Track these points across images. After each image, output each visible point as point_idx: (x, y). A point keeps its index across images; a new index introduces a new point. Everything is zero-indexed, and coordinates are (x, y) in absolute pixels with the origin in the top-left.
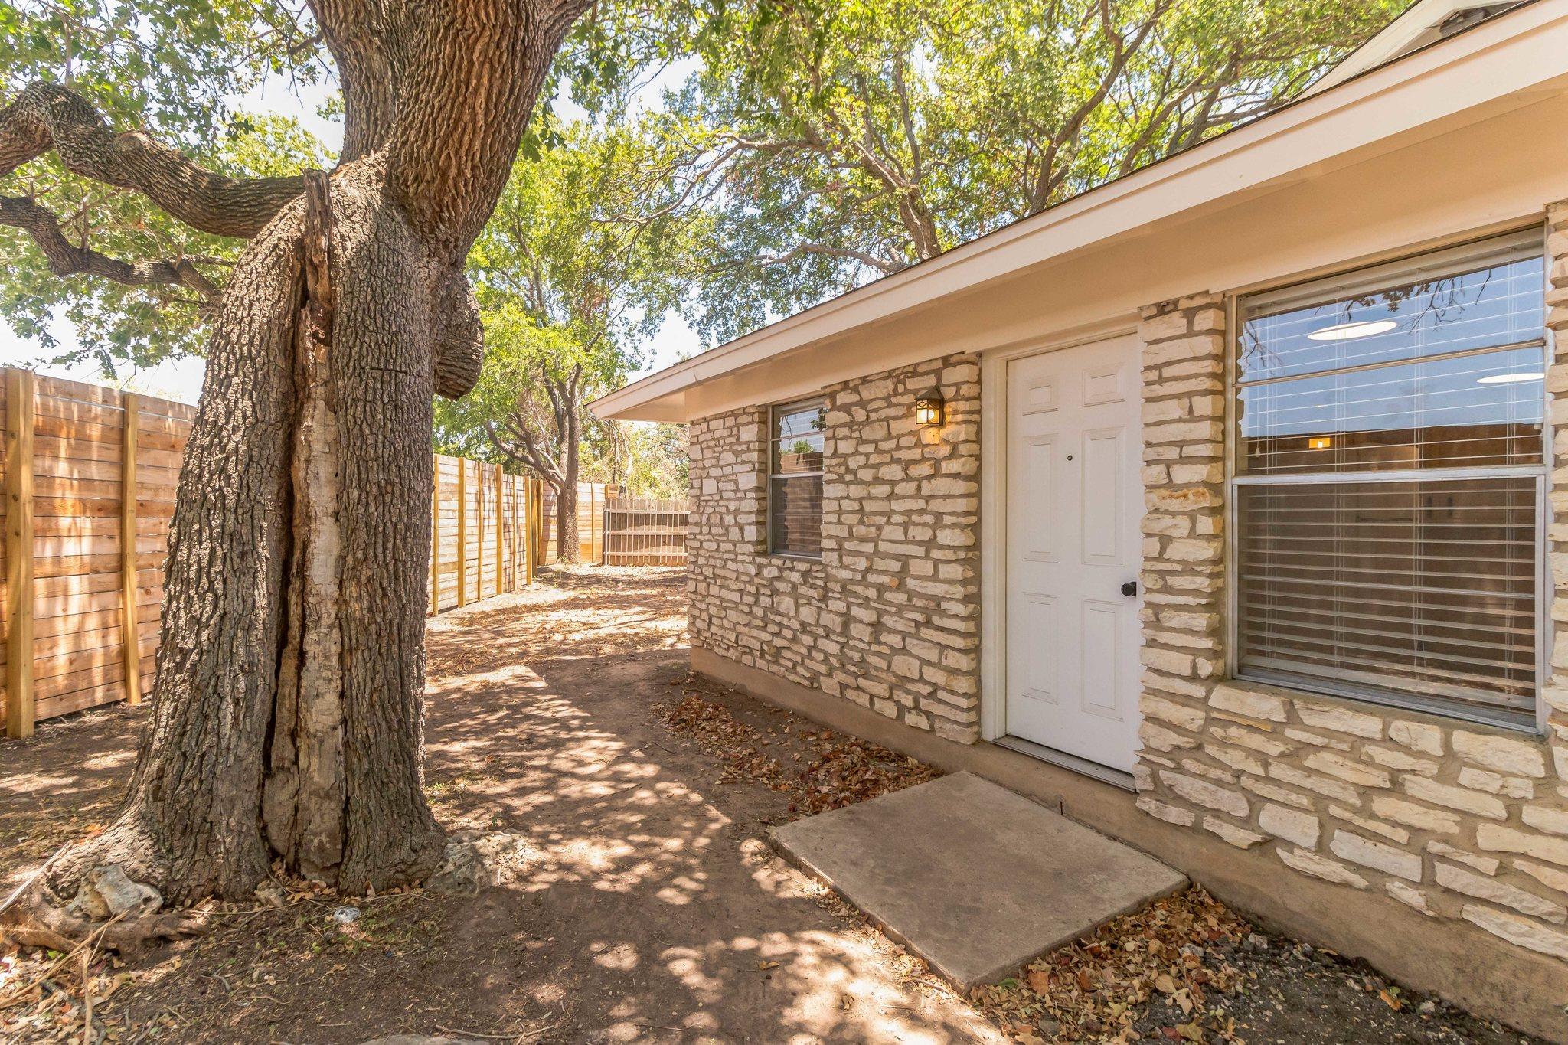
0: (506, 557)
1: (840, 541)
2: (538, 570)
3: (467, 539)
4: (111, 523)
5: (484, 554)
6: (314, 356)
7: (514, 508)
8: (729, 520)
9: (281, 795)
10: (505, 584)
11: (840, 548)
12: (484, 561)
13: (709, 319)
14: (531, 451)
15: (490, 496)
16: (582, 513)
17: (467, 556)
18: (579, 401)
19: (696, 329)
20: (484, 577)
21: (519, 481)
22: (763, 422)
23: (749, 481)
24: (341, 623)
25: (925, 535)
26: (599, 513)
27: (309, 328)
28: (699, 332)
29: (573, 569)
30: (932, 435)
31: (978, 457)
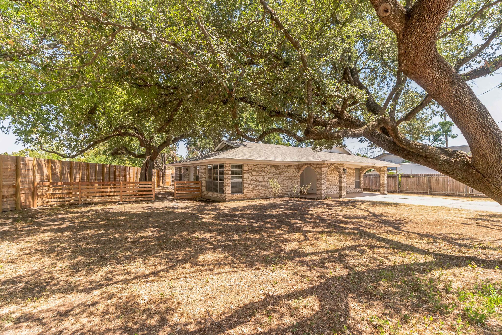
1: (183, 178)
8: (177, 177)
16: (167, 176)
22: (179, 168)
23: (178, 174)
25: (187, 178)
26: (170, 176)
29: (165, 186)
30: (187, 171)
31: (189, 173)
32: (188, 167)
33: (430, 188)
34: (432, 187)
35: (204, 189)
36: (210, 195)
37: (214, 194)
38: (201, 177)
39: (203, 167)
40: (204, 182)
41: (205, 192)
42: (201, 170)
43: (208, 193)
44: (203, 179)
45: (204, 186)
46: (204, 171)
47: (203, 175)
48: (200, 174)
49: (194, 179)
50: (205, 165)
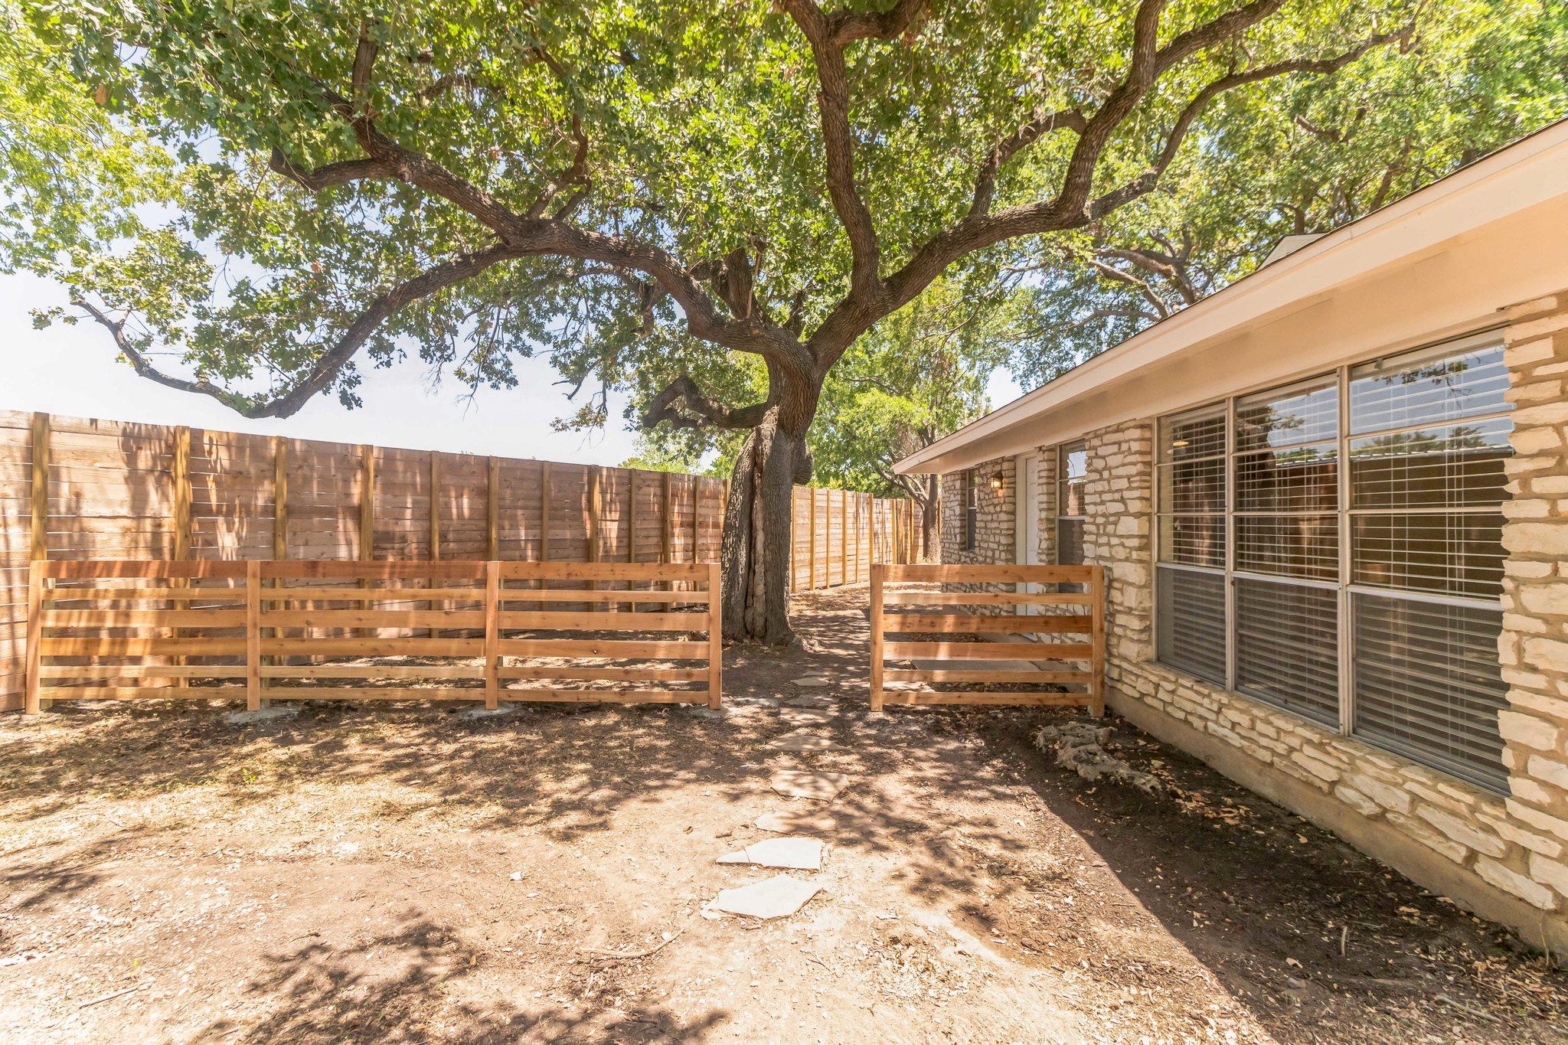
0: (876, 554)
1: (980, 542)
4: (690, 530)
5: (860, 552)
6: (758, 481)
7: (883, 522)
8: (952, 531)
9: (749, 613)
11: (980, 546)
12: (860, 557)
13: (1029, 373)
15: (864, 515)
17: (848, 553)
21: (888, 502)
22: (963, 479)
23: (958, 511)
24: (765, 562)
25: (998, 539)
27: (757, 474)
30: (1001, 493)
31: (1014, 504)
32: (1006, 465)
35: (1132, 640)
36: (1201, 717)
37: (1260, 726)
38: (1105, 534)
39: (1119, 443)
40: (1133, 573)
41: (1137, 665)
42: (1106, 474)
43: (1181, 691)
44: (1123, 545)
45: (1129, 611)
46: (1129, 477)
47: (1118, 514)
48: (1095, 504)
49: (1044, 545)
50: (1142, 427)
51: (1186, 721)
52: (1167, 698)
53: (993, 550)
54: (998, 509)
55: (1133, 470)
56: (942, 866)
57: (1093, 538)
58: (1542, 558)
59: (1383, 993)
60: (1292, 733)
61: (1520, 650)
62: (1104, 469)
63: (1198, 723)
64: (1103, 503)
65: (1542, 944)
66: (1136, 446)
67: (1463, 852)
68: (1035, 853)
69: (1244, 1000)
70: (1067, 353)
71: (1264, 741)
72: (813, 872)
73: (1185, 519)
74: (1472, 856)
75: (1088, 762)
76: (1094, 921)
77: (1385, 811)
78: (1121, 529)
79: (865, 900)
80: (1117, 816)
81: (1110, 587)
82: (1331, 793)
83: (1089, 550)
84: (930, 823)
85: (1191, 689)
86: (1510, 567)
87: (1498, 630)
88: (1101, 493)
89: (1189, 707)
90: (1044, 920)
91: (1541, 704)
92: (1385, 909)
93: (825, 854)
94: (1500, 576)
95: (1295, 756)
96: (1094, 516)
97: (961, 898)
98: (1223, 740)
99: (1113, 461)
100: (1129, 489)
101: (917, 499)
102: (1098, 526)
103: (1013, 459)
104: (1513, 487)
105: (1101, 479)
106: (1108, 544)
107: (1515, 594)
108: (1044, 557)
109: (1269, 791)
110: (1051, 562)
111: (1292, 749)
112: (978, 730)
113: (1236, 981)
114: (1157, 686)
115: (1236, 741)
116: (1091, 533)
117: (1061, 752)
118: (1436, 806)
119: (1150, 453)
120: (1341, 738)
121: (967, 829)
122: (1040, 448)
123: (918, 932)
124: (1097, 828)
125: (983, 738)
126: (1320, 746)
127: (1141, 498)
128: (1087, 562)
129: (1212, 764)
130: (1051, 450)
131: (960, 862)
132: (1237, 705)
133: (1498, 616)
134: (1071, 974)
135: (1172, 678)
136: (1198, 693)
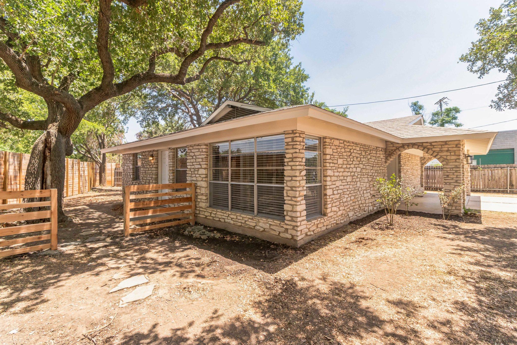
0: (81, 184)
1: (143, 177)
2: (93, 189)
3: (69, 179)
5: (74, 183)
7: (84, 171)
8: (128, 174)
10: (80, 191)
11: (143, 179)
12: (74, 185)
13: (143, 121)
14: (90, 154)
15: (76, 167)
16: (108, 172)
17: (69, 184)
18: (106, 140)
19: (139, 123)
20: (74, 189)
21: (86, 163)
22: (134, 156)
23: (131, 167)
25: (151, 176)
26: (113, 172)
27: (47, 151)
28: (140, 124)
29: (104, 188)
30: (152, 161)
31: (158, 165)
32: (154, 153)
33: (512, 185)
34: (514, 183)
35: (203, 202)
36: (223, 219)
37: (239, 218)
38: (194, 174)
39: (199, 149)
40: (204, 184)
41: (205, 209)
42: (194, 157)
43: (218, 213)
44: (200, 177)
45: (202, 194)
46: (202, 158)
47: (199, 168)
48: (191, 165)
49: (171, 177)
50: (206, 145)
51: (219, 221)
52: (214, 216)
53: (149, 180)
54: (151, 166)
55: (203, 157)
56: (183, 269)
57: (190, 175)
58: (290, 176)
59: (276, 259)
60: (246, 217)
61: (287, 193)
62: (194, 156)
63: (222, 220)
64: (193, 165)
65: (290, 245)
66: (204, 150)
67: (278, 233)
68: (203, 258)
69: (259, 269)
70: (156, 117)
71: (239, 221)
72: (147, 283)
73: (217, 170)
74: (280, 233)
75: (204, 234)
76: (225, 267)
77: (265, 229)
78: (200, 172)
79: (169, 283)
80: (216, 245)
81: (196, 188)
82: (254, 228)
83: (188, 178)
84: (172, 260)
85: (221, 212)
86: (285, 178)
87: (283, 191)
88: (192, 162)
89: (220, 217)
90: (215, 271)
91: (290, 202)
92: (269, 247)
93: (147, 277)
94: (283, 180)
95: (247, 223)
96: (190, 169)
97: (193, 274)
98: (229, 223)
99: (196, 154)
100: (202, 161)
101: (96, 162)
102: (192, 172)
103: (157, 151)
104: (286, 164)
105: (193, 158)
106: (195, 177)
107: (286, 183)
108: (171, 181)
109: (240, 232)
110: (173, 183)
111: (246, 221)
112: (164, 235)
113: (256, 267)
114: (211, 213)
115: (232, 222)
116: (189, 174)
117: (194, 235)
118: (274, 225)
119: (208, 152)
120: (256, 216)
121: (184, 259)
122: (170, 148)
123: (190, 284)
124: (214, 248)
125: (167, 236)
126: (252, 219)
127: (206, 164)
128: (188, 182)
129: (226, 229)
130: (173, 149)
131: (188, 267)
132: (233, 214)
133: (283, 188)
134: (228, 278)
135: (215, 210)
136: (222, 213)
